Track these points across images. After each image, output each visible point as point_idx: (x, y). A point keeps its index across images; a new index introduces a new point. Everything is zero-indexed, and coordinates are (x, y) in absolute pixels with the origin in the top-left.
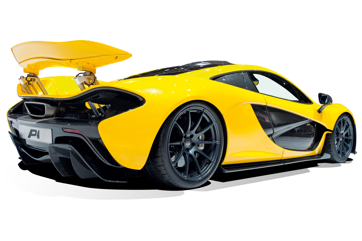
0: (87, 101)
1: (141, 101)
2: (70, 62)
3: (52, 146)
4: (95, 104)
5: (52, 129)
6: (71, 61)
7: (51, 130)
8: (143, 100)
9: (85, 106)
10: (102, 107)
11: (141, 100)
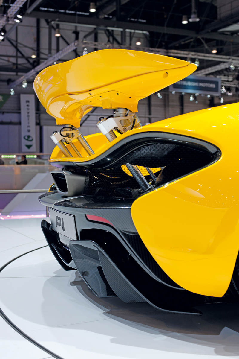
0: (124, 163)
1: (213, 152)
2: (90, 96)
3: (73, 245)
4: (138, 167)
5: (74, 216)
6: (90, 92)
7: (73, 218)
8: (216, 150)
9: (122, 170)
10: (155, 174)
11: (212, 150)
